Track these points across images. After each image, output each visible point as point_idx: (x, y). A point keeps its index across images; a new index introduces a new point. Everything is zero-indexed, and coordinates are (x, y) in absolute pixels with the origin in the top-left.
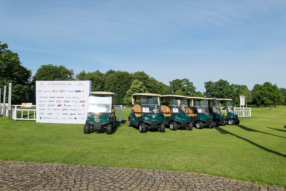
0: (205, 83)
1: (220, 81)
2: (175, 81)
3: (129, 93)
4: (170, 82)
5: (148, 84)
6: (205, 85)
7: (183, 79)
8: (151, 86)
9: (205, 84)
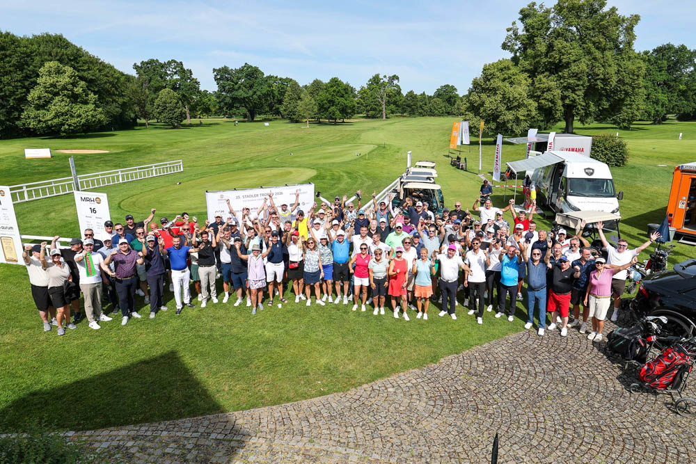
0: (214, 70)
1: (245, 66)
2: (147, 63)
3: (39, 98)
4: (136, 67)
5: (84, 71)
6: (215, 76)
7: (169, 62)
8: (94, 78)
9: (215, 73)
